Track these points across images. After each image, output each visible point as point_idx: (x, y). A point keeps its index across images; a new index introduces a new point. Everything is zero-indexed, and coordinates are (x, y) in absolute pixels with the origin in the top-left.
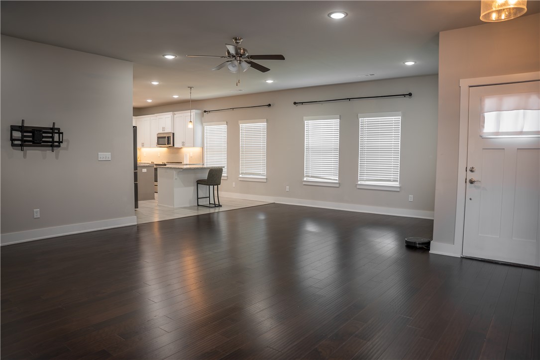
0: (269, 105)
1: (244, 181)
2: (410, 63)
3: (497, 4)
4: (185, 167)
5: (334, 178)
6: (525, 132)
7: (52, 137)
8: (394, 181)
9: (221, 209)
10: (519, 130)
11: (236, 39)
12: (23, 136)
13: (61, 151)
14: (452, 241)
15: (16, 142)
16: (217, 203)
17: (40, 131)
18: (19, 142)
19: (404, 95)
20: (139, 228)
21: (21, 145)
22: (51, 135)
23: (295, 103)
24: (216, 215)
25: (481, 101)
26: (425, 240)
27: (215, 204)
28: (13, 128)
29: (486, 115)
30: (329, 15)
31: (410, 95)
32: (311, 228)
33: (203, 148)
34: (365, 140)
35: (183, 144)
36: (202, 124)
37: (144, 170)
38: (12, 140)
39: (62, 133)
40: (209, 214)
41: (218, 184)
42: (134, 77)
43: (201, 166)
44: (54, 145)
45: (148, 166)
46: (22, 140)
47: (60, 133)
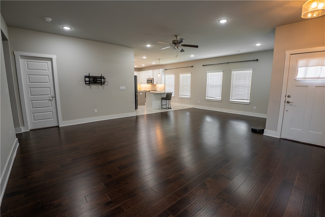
0: (192, 66)
1: (181, 98)
2: (258, 45)
3: (311, 8)
4: (158, 92)
5: (219, 98)
6: (321, 77)
7: (101, 80)
8: (247, 100)
9: (171, 110)
10: (317, 76)
11: (176, 36)
12: (89, 80)
13: (104, 86)
14: (276, 130)
15: (87, 82)
16: (169, 107)
17: (96, 78)
18: (88, 82)
19: (254, 60)
20: (137, 117)
21: (89, 84)
22: (100, 79)
23: (203, 65)
24: (169, 112)
25: (297, 61)
26: (261, 128)
27: (169, 108)
28: (86, 77)
29: (299, 69)
30: (219, 21)
31: (257, 60)
32: (208, 119)
33: (165, 84)
34: (234, 82)
35: (157, 83)
36: (165, 75)
37: (141, 93)
38: (85, 81)
39: (105, 79)
40: (166, 112)
41: (170, 99)
42: (135, 55)
43: (164, 92)
44: (102, 83)
45: (143, 92)
46: (89, 82)
47: (104, 79)
